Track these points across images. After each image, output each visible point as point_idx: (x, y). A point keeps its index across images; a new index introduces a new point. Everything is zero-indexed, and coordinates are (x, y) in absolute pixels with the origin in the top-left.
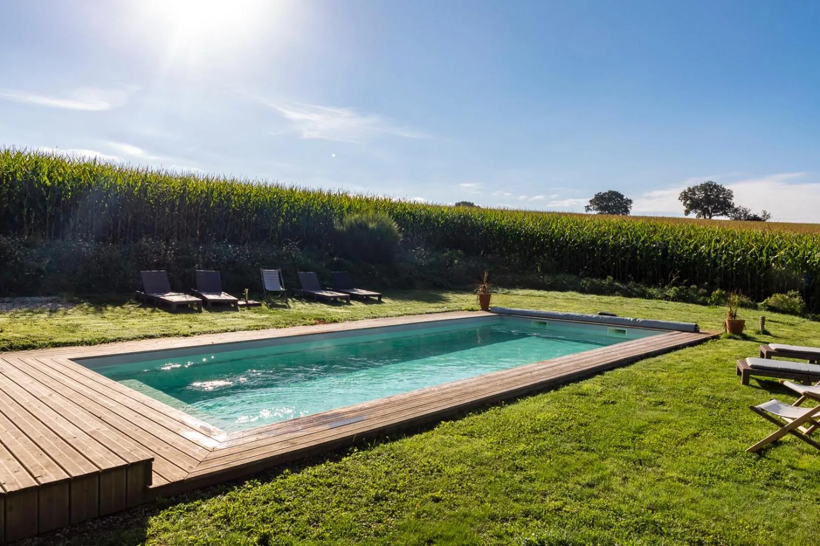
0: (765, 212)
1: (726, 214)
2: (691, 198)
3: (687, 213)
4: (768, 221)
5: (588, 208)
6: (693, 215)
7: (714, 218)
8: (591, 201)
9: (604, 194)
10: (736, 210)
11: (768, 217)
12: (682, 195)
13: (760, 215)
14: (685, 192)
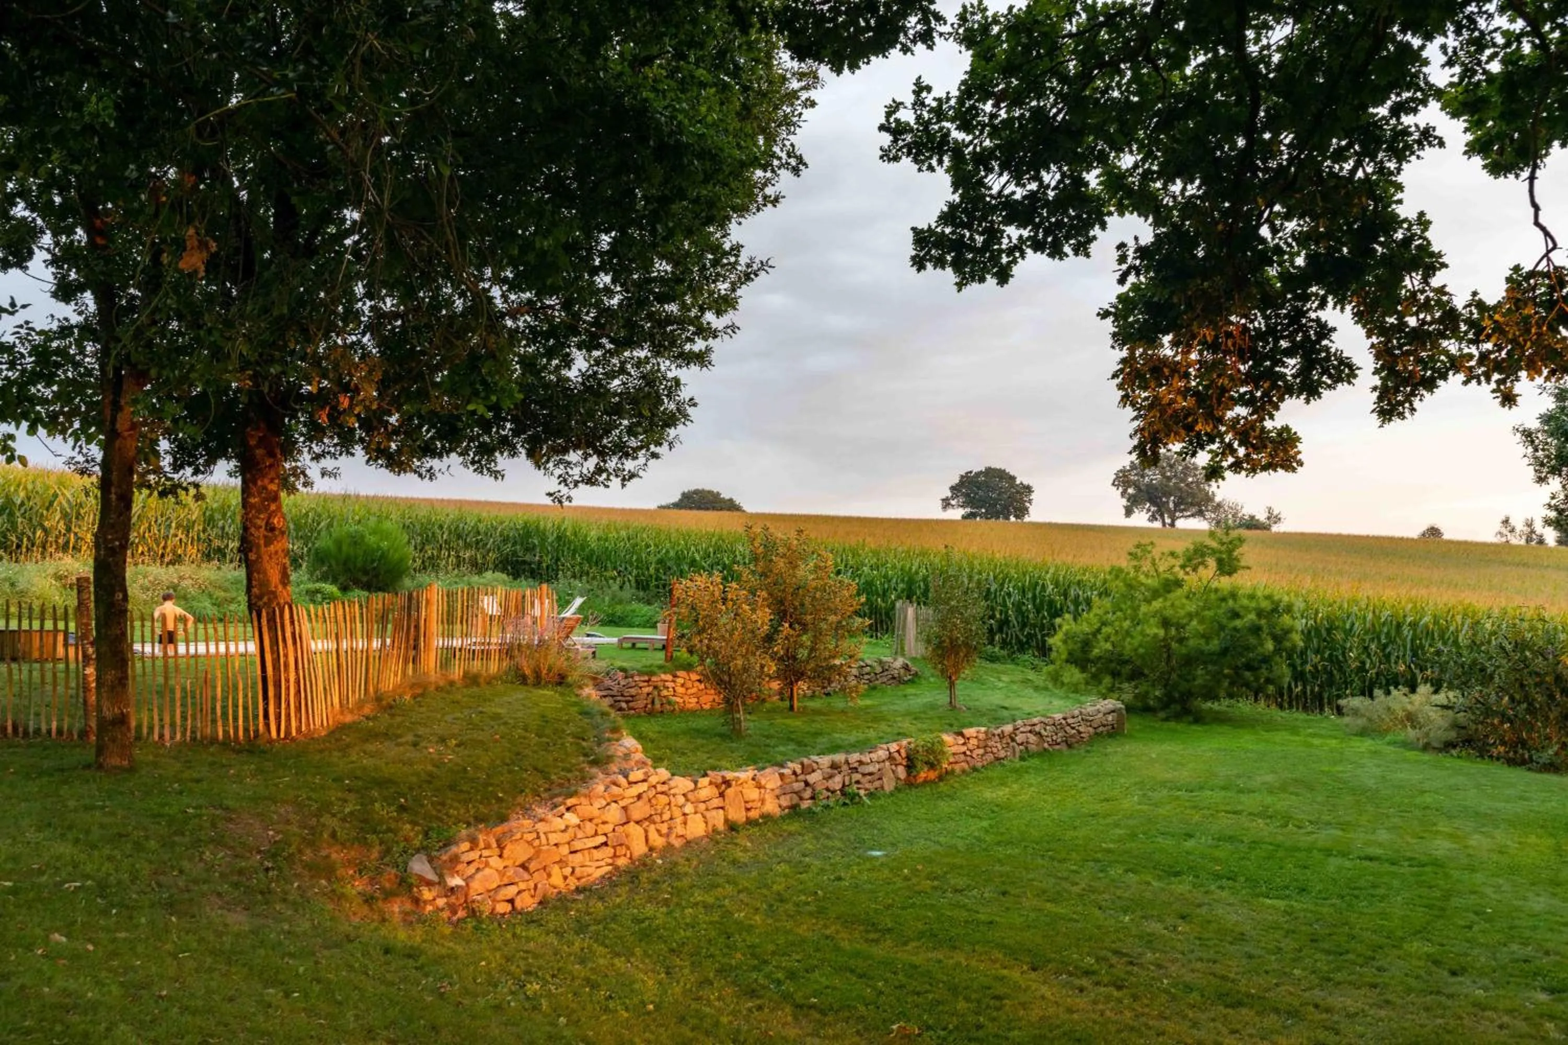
0: (1270, 510)
1: (1200, 513)
2: (1136, 485)
3: (1129, 512)
4: (1275, 528)
5: (946, 503)
6: (1140, 519)
7: (1181, 524)
8: (953, 488)
9: (979, 474)
10: (1219, 505)
11: (1278, 519)
12: (1118, 477)
13: (1262, 517)
14: (1123, 471)
